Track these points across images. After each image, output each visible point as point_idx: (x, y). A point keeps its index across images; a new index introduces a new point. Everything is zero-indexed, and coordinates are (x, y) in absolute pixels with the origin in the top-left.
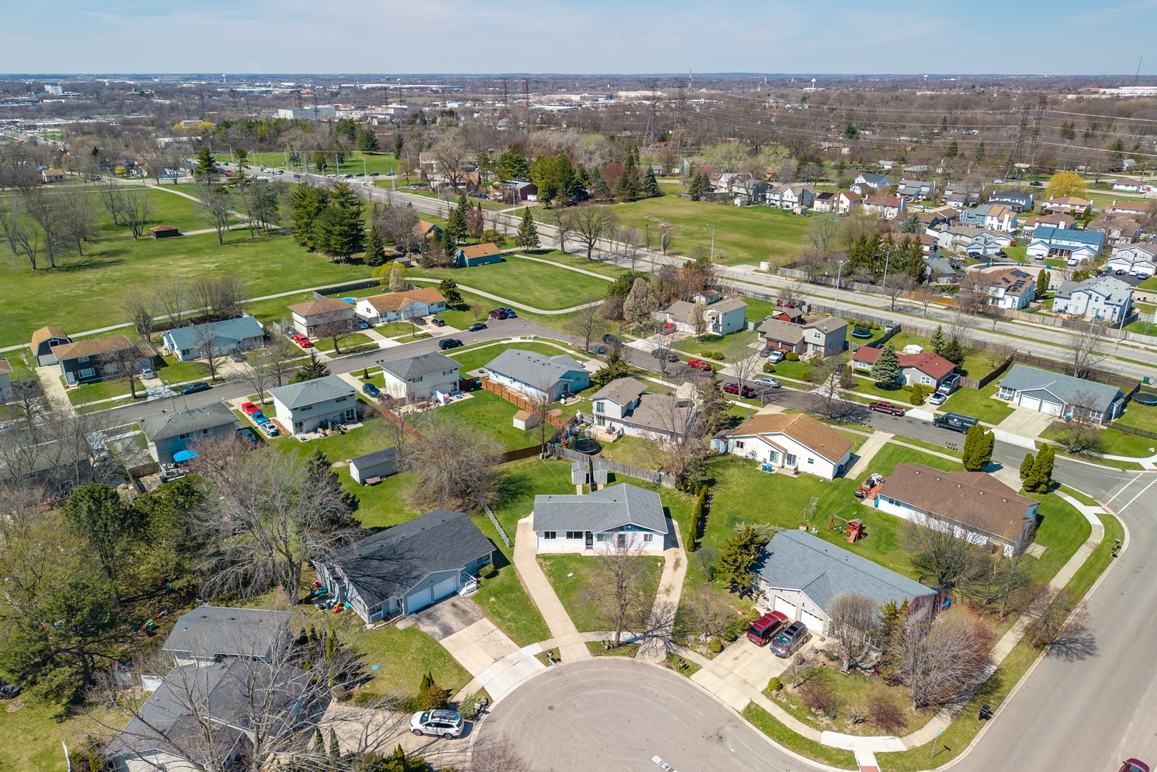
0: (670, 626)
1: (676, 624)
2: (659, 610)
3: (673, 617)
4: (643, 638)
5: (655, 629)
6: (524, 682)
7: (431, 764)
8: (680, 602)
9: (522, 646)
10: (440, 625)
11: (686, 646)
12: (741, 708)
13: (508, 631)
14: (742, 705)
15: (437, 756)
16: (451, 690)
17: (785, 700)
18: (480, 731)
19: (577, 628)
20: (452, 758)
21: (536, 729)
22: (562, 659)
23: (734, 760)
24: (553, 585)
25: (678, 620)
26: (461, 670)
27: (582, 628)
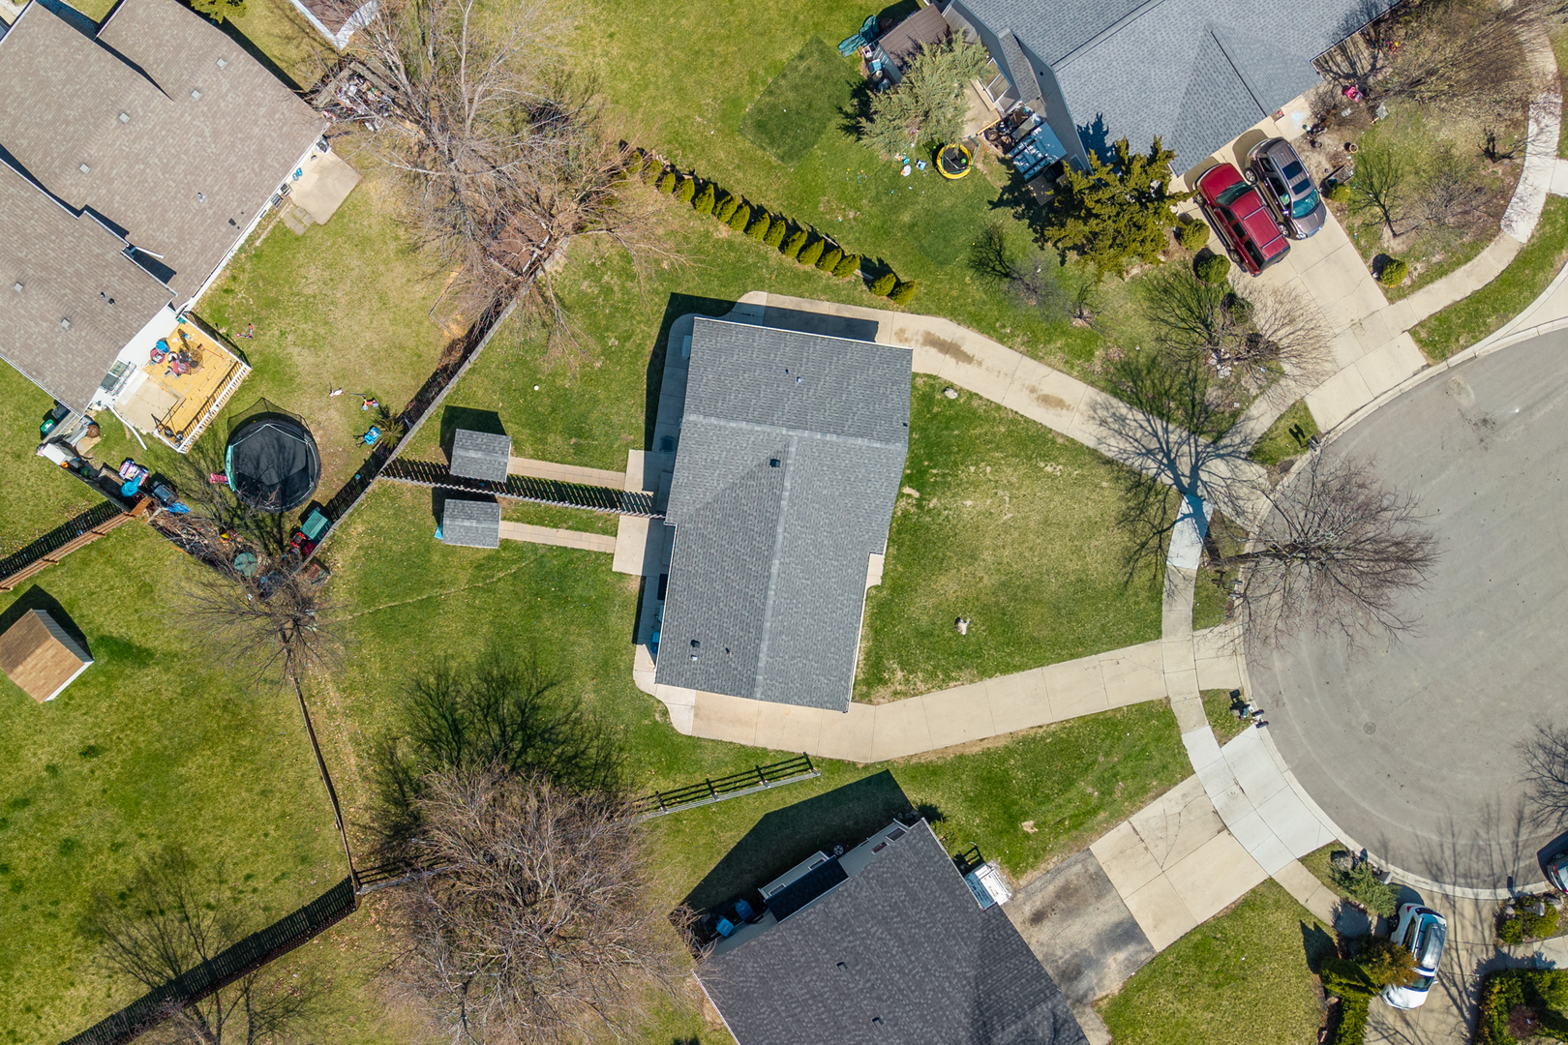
0: (1166, 430)
1: (1165, 415)
2: (1112, 442)
3: (1140, 416)
4: (1197, 502)
5: (1172, 465)
6: (1290, 776)
7: (1479, 963)
8: (1092, 384)
9: (1188, 770)
10: (1103, 952)
11: (1235, 415)
12: (1418, 358)
13: (1140, 796)
14: (1414, 356)
15: (1463, 953)
16: (1304, 927)
17: (1418, 266)
18: (1408, 869)
19: (1144, 640)
20: (1467, 923)
21: (1419, 764)
22: (1233, 688)
23: (1538, 415)
24: (984, 673)
25: (1155, 406)
26: (1251, 903)
27: (1149, 629)
